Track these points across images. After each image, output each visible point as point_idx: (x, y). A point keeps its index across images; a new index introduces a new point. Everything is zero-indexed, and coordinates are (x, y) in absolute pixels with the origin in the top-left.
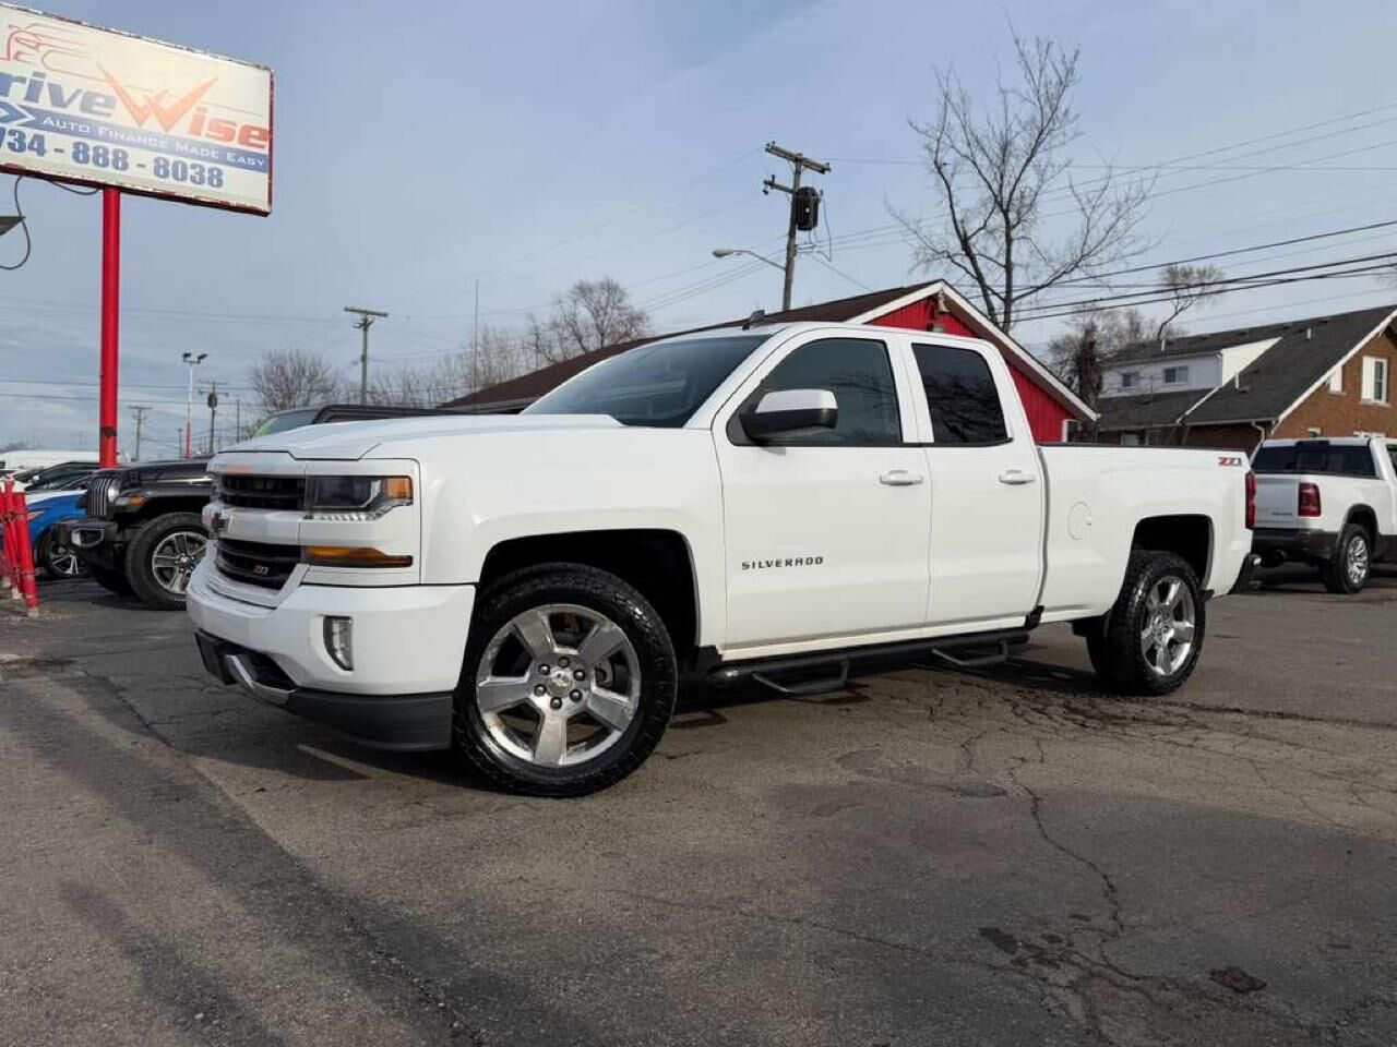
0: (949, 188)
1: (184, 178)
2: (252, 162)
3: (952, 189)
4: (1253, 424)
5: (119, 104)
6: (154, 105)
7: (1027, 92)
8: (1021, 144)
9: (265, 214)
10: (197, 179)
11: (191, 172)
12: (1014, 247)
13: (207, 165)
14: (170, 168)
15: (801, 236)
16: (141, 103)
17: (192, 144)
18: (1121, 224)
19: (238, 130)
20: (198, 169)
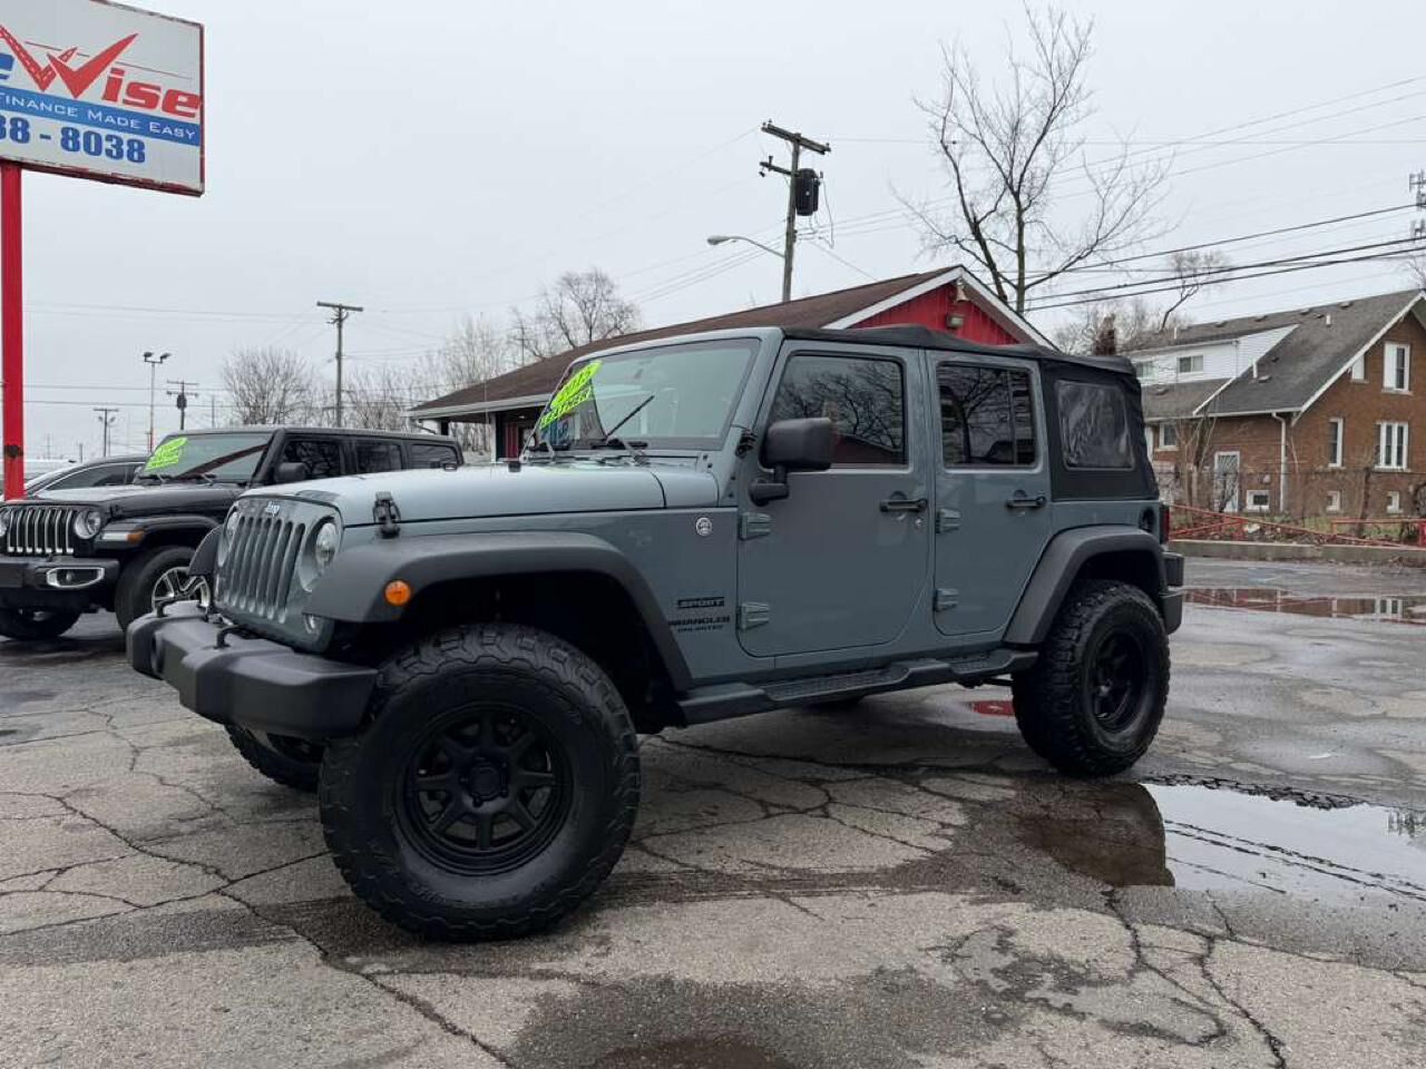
0: (956, 168)
1: (98, 152)
2: (179, 132)
3: (960, 170)
4: (1274, 415)
5: (17, 63)
6: (59, 66)
7: (1039, 67)
8: (1032, 123)
9: (197, 194)
10: (114, 153)
11: (106, 145)
12: (1026, 230)
13: (126, 137)
14: (81, 139)
15: (801, 221)
16: (44, 63)
17: (107, 111)
18: (1138, 206)
19: (162, 95)
20: (114, 142)
